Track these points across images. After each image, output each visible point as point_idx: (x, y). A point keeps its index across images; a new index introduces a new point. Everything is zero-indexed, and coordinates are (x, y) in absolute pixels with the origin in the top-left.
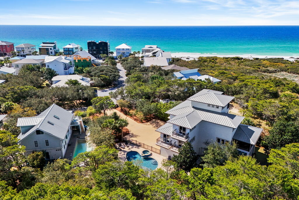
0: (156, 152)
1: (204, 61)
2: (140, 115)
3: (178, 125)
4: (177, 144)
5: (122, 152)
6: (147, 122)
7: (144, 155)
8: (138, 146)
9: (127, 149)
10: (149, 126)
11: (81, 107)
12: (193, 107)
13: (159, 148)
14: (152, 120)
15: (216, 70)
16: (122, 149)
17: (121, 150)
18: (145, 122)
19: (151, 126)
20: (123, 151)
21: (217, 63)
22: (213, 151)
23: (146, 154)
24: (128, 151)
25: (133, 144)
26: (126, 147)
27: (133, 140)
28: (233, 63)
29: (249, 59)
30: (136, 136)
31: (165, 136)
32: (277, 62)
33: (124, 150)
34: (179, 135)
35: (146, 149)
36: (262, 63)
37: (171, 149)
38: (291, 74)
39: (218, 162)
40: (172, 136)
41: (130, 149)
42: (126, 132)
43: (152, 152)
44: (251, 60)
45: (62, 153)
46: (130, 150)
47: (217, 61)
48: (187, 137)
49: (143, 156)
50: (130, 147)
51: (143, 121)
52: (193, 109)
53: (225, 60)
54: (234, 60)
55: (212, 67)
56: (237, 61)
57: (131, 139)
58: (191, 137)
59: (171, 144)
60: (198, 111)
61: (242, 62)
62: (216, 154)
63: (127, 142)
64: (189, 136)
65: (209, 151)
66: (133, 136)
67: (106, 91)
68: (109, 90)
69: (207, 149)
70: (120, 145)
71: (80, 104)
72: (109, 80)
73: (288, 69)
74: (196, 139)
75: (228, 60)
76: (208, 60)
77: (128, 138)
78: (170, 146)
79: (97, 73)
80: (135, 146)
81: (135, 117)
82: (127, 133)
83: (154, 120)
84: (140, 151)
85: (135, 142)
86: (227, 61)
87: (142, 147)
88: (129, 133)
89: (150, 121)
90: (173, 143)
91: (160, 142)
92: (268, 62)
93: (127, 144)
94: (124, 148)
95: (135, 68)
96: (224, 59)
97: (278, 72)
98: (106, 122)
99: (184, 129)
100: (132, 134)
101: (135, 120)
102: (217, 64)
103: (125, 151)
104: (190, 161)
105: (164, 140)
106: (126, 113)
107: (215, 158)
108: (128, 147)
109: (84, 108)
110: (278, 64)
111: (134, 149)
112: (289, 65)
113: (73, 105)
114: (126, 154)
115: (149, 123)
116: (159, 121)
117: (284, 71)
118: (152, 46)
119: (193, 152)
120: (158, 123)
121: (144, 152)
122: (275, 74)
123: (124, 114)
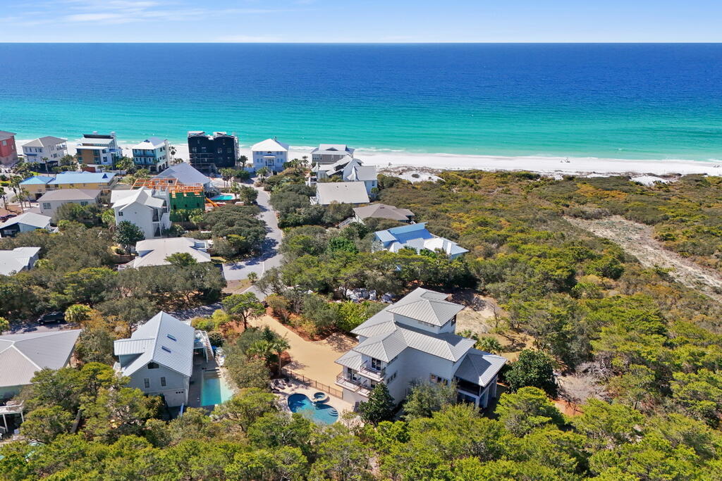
0: (336, 396)
1: (453, 184)
2: (310, 327)
3: (369, 355)
4: (369, 383)
5: (280, 395)
6: (322, 338)
7: (316, 400)
8: (307, 384)
9: (288, 390)
10: (324, 347)
11: (198, 307)
12: (397, 323)
13: (341, 390)
14: (331, 334)
15: (473, 212)
16: (281, 390)
17: (278, 392)
18: (317, 338)
19: (329, 347)
20: (283, 393)
21: (480, 188)
22: (420, 395)
23: (320, 399)
24: (291, 393)
25: (298, 382)
26: (286, 387)
27: (298, 373)
28: (514, 187)
29: (554, 179)
30: (302, 367)
31: (349, 370)
32: (612, 190)
33: (284, 391)
34: (370, 371)
35: (320, 389)
36: (578, 191)
37: (359, 392)
38: (631, 222)
39: (426, 413)
40: (359, 373)
41: (293, 390)
42: (286, 358)
43: (330, 396)
44: (558, 182)
45: (185, 396)
46: (293, 392)
47: (481, 183)
48: (383, 375)
49: (315, 403)
50: (294, 386)
51: (315, 338)
52: (395, 327)
53: (499, 179)
54: (519, 180)
55: (466, 201)
56: (525, 182)
57: (294, 372)
58: (389, 373)
59: (359, 384)
60: (403, 330)
61: (537, 186)
62: (423, 401)
63: (289, 379)
64: (387, 372)
65: (414, 396)
66: (296, 366)
67: (240, 267)
68: (247, 264)
69: (411, 393)
70: (277, 384)
71: (193, 298)
72: (246, 243)
73: (627, 210)
74: (398, 375)
75: (505, 179)
76: (462, 179)
77: (289, 370)
78: (358, 387)
79: (221, 228)
80: (301, 385)
81: (300, 330)
82: (287, 361)
83: (334, 335)
84: (310, 393)
85: (301, 378)
86: (503, 183)
87: (313, 387)
88: (290, 361)
89: (328, 336)
90: (362, 381)
91: (342, 381)
92: (591, 188)
93: (287, 381)
94: (284, 388)
95: (298, 210)
96: (497, 176)
97: (605, 216)
98: (255, 347)
99: (379, 362)
100: (296, 363)
101: (301, 334)
102: (479, 193)
103: (285, 394)
104: (384, 410)
105: (348, 377)
106: (284, 321)
107: (421, 407)
108: (290, 386)
109: (204, 309)
110: (612, 193)
111: (301, 390)
112: (634, 197)
113: (181, 301)
114: (287, 398)
115: (325, 341)
116: (344, 337)
117: (619, 214)
118: (335, 146)
119: (389, 398)
120: (341, 340)
121: (317, 395)
122: (597, 221)
123: (280, 322)
